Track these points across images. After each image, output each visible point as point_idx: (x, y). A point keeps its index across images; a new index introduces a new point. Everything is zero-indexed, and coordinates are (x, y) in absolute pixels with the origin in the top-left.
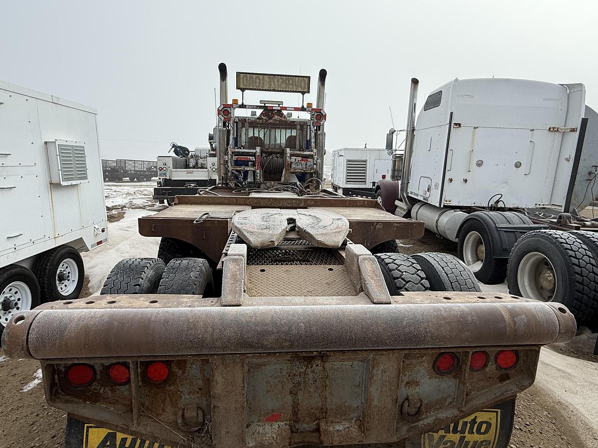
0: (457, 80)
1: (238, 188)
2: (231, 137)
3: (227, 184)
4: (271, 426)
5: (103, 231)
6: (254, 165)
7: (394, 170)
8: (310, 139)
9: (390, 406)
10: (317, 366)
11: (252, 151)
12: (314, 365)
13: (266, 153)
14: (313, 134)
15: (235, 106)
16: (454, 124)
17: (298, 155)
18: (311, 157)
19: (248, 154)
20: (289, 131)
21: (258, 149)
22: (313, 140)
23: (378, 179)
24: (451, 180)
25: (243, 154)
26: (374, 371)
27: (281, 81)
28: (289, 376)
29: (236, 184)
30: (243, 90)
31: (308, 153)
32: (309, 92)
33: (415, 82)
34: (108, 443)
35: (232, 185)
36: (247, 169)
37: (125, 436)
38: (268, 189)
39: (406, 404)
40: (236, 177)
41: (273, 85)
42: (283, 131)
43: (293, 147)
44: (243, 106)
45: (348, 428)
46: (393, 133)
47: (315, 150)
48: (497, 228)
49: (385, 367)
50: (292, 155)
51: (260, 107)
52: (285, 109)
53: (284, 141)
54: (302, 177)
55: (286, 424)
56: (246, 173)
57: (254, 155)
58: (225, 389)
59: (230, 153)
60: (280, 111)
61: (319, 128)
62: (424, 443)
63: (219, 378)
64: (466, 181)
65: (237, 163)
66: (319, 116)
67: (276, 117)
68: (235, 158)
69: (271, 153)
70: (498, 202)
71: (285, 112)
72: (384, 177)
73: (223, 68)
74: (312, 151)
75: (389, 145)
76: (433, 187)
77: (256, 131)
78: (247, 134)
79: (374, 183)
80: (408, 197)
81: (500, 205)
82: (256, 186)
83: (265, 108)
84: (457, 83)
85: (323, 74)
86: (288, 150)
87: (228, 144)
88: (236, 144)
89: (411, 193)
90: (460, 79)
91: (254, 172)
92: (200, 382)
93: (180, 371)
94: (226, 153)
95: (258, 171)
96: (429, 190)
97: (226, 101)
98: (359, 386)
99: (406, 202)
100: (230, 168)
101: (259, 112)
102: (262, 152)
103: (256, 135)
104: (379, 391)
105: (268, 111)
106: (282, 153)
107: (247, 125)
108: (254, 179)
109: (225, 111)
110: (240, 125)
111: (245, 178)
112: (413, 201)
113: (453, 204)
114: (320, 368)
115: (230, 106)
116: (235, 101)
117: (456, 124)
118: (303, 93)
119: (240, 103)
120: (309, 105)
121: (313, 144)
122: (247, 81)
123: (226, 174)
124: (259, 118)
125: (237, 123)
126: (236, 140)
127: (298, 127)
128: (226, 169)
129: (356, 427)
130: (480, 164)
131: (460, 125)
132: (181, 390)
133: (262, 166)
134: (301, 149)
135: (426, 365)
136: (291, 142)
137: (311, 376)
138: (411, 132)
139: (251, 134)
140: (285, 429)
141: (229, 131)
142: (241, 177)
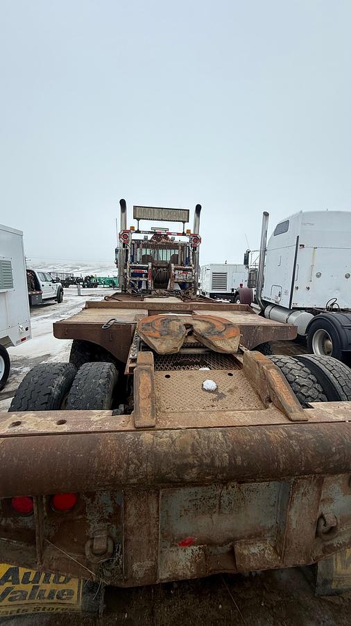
0: (301, 212)
1: (135, 295)
2: (129, 255)
3: (126, 291)
4: (185, 551)
5: (27, 329)
6: (146, 276)
7: (249, 281)
8: (189, 257)
9: (308, 529)
10: (233, 487)
11: (145, 266)
12: (230, 488)
13: (155, 267)
14: (191, 253)
15: (132, 231)
16: (299, 246)
17: (181, 269)
18: (191, 270)
19: (142, 268)
20: (173, 251)
21: (150, 264)
22: (191, 258)
23: (237, 287)
24: (297, 288)
25: (139, 268)
26: (295, 495)
27: (167, 213)
28: (204, 499)
29: (133, 291)
30: (138, 219)
31: (188, 267)
32: (188, 222)
33: (266, 214)
34: (10, 578)
35: (129, 291)
36: (141, 279)
37: (28, 570)
38: (157, 296)
39: (322, 522)
40: (133, 286)
41: (161, 216)
42: (169, 251)
43: (176, 263)
44: (138, 232)
45: (263, 550)
46: (249, 252)
47: (193, 265)
48: (342, 326)
49: (306, 490)
50: (175, 269)
51: (151, 232)
52: (170, 234)
53: (169, 259)
54: (183, 285)
55: (200, 548)
56: (140, 282)
57: (147, 269)
58: (137, 520)
59: (128, 267)
60: (166, 235)
61: (195, 249)
62: (336, 559)
63: (132, 510)
64: (308, 288)
65: (133, 275)
66: (196, 239)
67: (163, 240)
68: (132, 271)
69: (159, 268)
70: (333, 304)
71: (170, 237)
72: (241, 285)
73: (123, 203)
74: (191, 266)
75: (246, 262)
76: (283, 293)
77: (148, 250)
78: (141, 253)
79: (233, 290)
80: (262, 300)
81: (335, 306)
82: (148, 292)
83: (155, 233)
84: (301, 214)
85: (198, 208)
86: (173, 265)
87: (127, 260)
88: (133, 261)
89: (265, 298)
90: (303, 211)
91: (147, 282)
92: (111, 510)
93: (89, 500)
94: (125, 267)
95: (150, 281)
96: (279, 295)
97: (126, 228)
98: (274, 505)
99: (260, 305)
100: (128, 279)
101: (150, 236)
102: (152, 266)
103: (148, 253)
104: (297, 514)
105: (157, 235)
106: (169, 267)
107: (141, 246)
108: (147, 287)
109: (124, 235)
110: (136, 246)
111: (140, 286)
112: (266, 304)
113: (299, 306)
114: (236, 489)
115: (129, 232)
116: (132, 228)
117: (301, 245)
118: (184, 222)
119: (136, 229)
120: (189, 231)
121: (191, 261)
122: (141, 213)
123: (125, 283)
124: (150, 241)
125: (133, 244)
126: (132, 257)
127: (180, 247)
128: (126, 280)
129: (272, 549)
130: (318, 276)
131: (303, 246)
132: (90, 518)
133: (153, 277)
134: (182, 264)
135: (341, 482)
136: (174, 259)
137: (225, 498)
138: (264, 251)
139: (144, 253)
140: (199, 554)
141: (127, 251)
142: (136, 286)
